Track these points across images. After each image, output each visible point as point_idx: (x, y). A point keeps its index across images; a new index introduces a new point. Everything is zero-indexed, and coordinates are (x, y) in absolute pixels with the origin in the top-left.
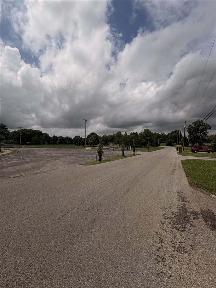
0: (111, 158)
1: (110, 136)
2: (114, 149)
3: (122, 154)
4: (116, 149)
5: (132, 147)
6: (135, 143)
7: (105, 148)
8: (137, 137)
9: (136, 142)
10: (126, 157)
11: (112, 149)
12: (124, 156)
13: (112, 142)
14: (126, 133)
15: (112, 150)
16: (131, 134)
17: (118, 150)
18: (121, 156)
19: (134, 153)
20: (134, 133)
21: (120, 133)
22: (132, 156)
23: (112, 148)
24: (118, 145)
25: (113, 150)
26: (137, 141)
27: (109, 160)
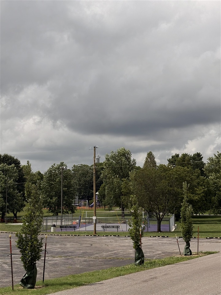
0: (81, 270)
1: (82, 171)
2: (99, 228)
3: (132, 252)
4: (108, 230)
5: (177, 219)
6: (191, 202)
7: (58, 223)
8: (202, 173)
9: (196, 198)
10: (153, 264)
11: (91, 228)
12: (142, 262)
13: (90, 197)
14: (150, 156)
15: (88, 234)
16: (174, 160)
17: (117, 235)
18: (129, 262)
19: (188, 244)
20: (185, 156)
21: (125, 155)
22: (178, 260)
23: (90, 223)
24: (117, 210)
25: (96, 234)
26: (200, 190)
27: (71, 280)
